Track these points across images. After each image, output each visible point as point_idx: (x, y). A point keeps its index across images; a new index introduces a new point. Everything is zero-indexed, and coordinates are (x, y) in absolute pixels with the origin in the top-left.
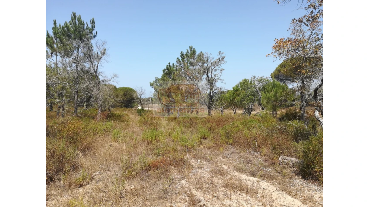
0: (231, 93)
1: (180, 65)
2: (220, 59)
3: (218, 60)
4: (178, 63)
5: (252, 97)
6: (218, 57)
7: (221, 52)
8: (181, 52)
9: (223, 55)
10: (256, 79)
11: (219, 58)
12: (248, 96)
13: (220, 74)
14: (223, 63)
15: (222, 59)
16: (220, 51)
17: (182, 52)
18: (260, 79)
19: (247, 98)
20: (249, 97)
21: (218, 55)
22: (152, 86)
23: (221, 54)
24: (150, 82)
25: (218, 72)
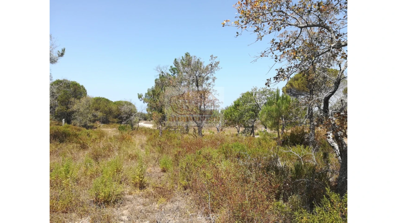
0: (232, 108)
1: (174, 74)
2: (213, 65)
3: (210, 66)
4: (171, 72)
5: (253, 112)
6: (209, 63)
7: (214, 56)
8: (174, 60)
9: (217, 60)
10: (257, 91)
11: (211, 64)
12: (247, 112)
13: (213, 83)
14: (217, 70)
15: (215, 65)
16: (212, 55)
17: (176, 59)
18: (262, 90)
19: (247, 113)
20: (249, 113)
21: (210, 60)
22: (141, 99)
23: (213, 59)
24: (138, 94)
25: (210, 81)
